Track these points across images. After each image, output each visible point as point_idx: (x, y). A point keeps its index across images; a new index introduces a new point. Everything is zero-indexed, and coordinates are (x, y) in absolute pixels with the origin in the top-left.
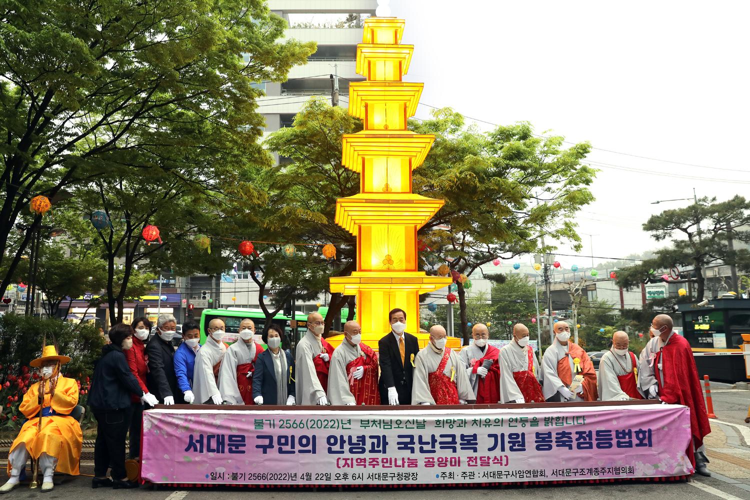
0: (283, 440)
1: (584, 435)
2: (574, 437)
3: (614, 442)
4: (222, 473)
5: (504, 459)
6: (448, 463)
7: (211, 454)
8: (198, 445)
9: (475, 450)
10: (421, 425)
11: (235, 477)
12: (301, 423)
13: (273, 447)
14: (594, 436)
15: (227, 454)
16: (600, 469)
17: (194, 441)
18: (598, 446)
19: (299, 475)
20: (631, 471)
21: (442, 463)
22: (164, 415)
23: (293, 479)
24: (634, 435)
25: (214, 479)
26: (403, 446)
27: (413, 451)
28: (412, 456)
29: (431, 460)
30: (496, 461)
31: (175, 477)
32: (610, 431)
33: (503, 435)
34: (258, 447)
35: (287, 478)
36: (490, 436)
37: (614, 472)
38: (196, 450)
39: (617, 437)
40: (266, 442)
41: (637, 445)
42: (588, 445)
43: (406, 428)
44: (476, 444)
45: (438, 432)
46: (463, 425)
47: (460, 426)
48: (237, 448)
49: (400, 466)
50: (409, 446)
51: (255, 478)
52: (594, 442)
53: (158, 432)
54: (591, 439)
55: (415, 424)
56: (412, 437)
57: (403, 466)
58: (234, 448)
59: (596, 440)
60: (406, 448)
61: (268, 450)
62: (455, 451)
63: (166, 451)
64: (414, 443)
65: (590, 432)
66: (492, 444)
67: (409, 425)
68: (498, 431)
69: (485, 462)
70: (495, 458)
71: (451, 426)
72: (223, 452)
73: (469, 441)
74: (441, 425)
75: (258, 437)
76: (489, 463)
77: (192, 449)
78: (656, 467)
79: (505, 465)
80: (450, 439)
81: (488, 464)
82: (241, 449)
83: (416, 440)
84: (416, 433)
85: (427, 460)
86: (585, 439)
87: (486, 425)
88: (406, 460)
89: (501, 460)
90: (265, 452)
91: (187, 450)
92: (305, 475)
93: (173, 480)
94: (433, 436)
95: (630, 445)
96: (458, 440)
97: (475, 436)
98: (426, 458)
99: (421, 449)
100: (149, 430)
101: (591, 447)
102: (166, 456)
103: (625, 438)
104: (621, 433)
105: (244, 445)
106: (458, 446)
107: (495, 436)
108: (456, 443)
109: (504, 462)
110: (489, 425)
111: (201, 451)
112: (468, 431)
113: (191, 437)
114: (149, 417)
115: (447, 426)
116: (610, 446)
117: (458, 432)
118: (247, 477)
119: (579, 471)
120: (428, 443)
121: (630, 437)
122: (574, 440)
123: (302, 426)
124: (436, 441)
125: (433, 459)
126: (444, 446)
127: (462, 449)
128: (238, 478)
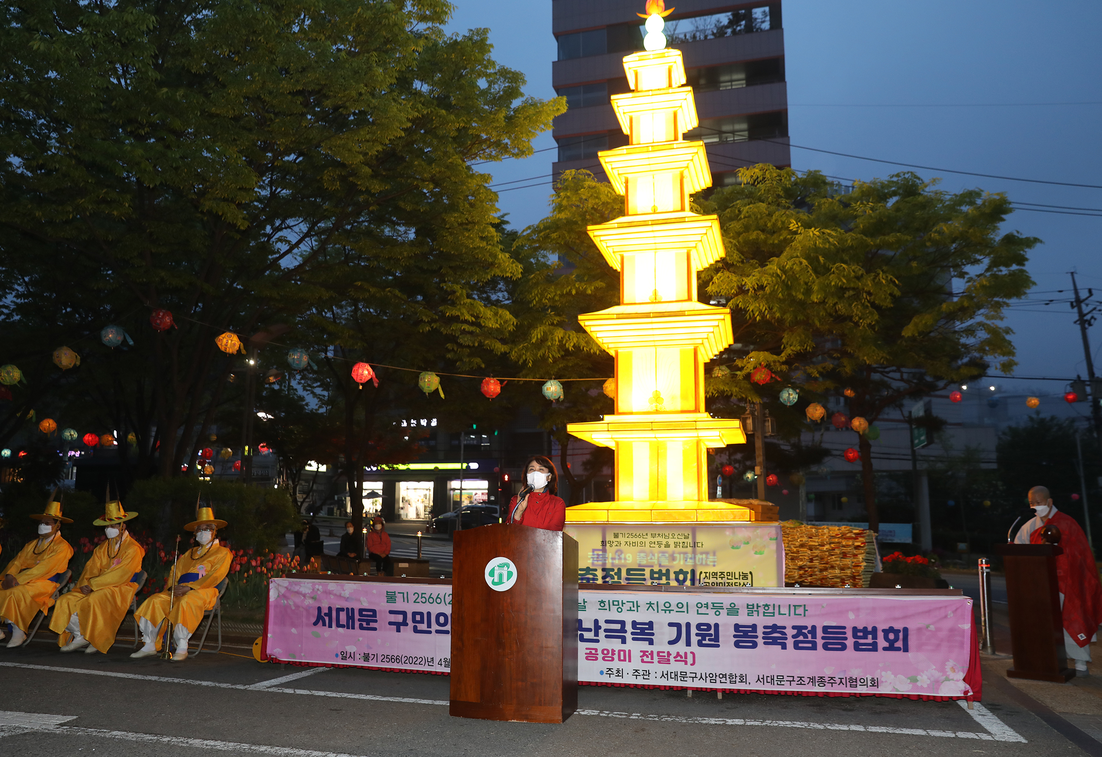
0: (418, 618)
1: (806, 631)
2: (790, 632)
3: (850, 642)
4: (352, 652)
5: (690, 657)
6: (616, 657)
7: (340, 630)
8: (327, 619)
9: (651, 642)
10: (581, 607)
11: (366, 657)
12: (437, 597)
13: (407, 625)
14: (820, 633)
15: (357, 631)
16: (827, 679)
17: (323, 614)
18: (826, 647)
19: (437, 661)
20: (875, 683)
21: (608, 655)
22: (290, 583)
23: (430, 664)
24: (880, 635)
25: (344, 658)
29: (593, 652)
30: (679, 658)
31: (303, 654)
32: (844, 628)
33: (688, 625)
34: (391, 623)
35: (423, 662)
36: (671, 625)
37: (848, 684)
38: (324, 624)
39: (855, 636)
40: (400, 618)
41: (885, 649)
42: (810, 645)
44: (653, 634)
45: (603, 616)
46: (635, 608)
47: (631, 610)
48: (368, 624)
51: (388, 660)
52: (820, 642)
53: (286, 601)
54: (814, 636)
58: (364, 624)
59: (823, 638)
61: (402, 627)
62: (624, 641)
63: (294, 624)
65: (814, 627)
66: (674, 636)
68: (682, 619)
69: (664, 659)
70: (678, 654)
71: (620, 610)
72: (353, 628)
73: (642, 630)
74: (607, 607)
75: (391, 612)
76: (669, 660)
77: (321, 622)
78: (914, 681)
79: (691, 665)
80: (618, 627)
81: (668, 662)
82: (372, 625)
85: (588, 651)
86: (805, 636)
87: (665, 611)
89: (686, 657)
90: (398, 630)
91: (315, 624)
92: (443, 660)
93: (302, 658)
94: (596, 621)
95: (874, 647)
96: (629, 627)
97: (651, 624)
98: (587, 649)
99: (581, 636)
100: (276, 600)
101: (814, 647)
102: (294, 630)
103: (866, 638)
104: (860, 631)
105: (376, 621)
106: (629, 636)
107: (678, 626)
108: (626, 632)
109: (690, 660)
110: (670, 611)
111: (330, 626)
112: (642, 617)
113: (319, 609)
114: (276, 584)
115: (614, 608)
116: (844, 648)
117: (628, 617)
118: (380, 658)
119: (796, 679)
120: (589, 630)
121: (875, 637)
122: (789, 636)
123: (439, 601)
124: (600, 628)
125: (596, 650)
126: (611, 634)
127: (634, 639)
128: (370, 659)
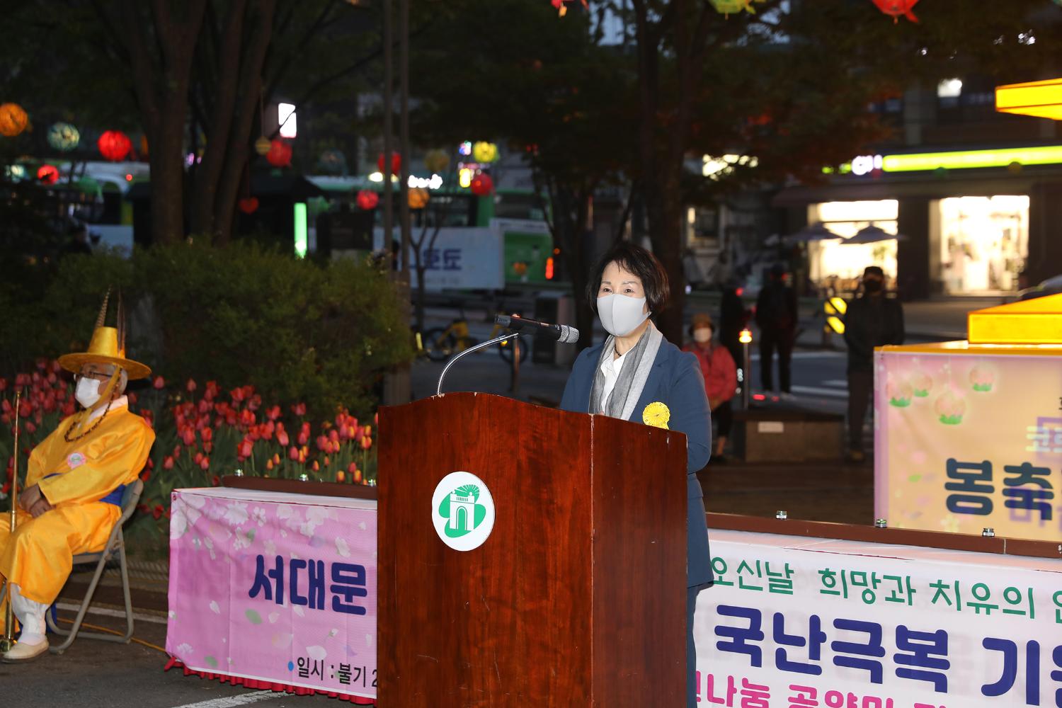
4: (319, 661)
7: (298, 608)
8: (273, 582)
9: (941, 685)
10: (781, 583)
11: (343, 674)
15: (328, 613)
17: (266, 573)
22: (208, 500)
25: (304, 674)
26: (731, 640)
27: (757, 662)
28: (757, 676)
29: (807, 696)
31: (229, 659)
33: (1033, 648)
36: (990, 644)
38: (268, 596)
43: (742, 586)
44: (946, 665)
45: (830, 610)
46: (905, 596)
47: (894, 599)
48: (349, 599)
49: (720, 701)
50: (747, 642)
53: (200, 543)
55: (765, 578)
56: (754, 615)
57: (730, 703)
58: (343, 601)
60: (738, 647)
62: (877, 677)
63: (213, 594)
64: (760, 636)
66: (996, 676)
67: (749, 579)
68: (1018, 631)
71: (869, 597)
72: (321, 607)
73: (921, 650)
74: (839, 587)
77: (262, 592)
80: (863, 638)
82: (357, 600)
83: (767, 626)
84: (767, 603)
85: (795, 694)
87: (977, 606)
88: (738, 685)
91: (253, 593)
93: (226, 668)
94: (815, 621)
96: (889, 642)
97: (941, 638)
98: (793, 687)
99: (781, 655)
100: (183, 537)
102: (214, 606)
105: (363, 592)
106: (889, 665)
107: (1008, 648)
108: (881, 652)
110: (988, 607)
111: (280, 601)
112: (923, 618)
113: (260, 560)
114: (183, 505)
115: (856, 592)
117: (889, 617)
118: (369, 678)
120: (798, 641)
124: (823, 637)
125: (813, 692)
126: (847, 656)
127: (900, 673)
128: (352, 677)
